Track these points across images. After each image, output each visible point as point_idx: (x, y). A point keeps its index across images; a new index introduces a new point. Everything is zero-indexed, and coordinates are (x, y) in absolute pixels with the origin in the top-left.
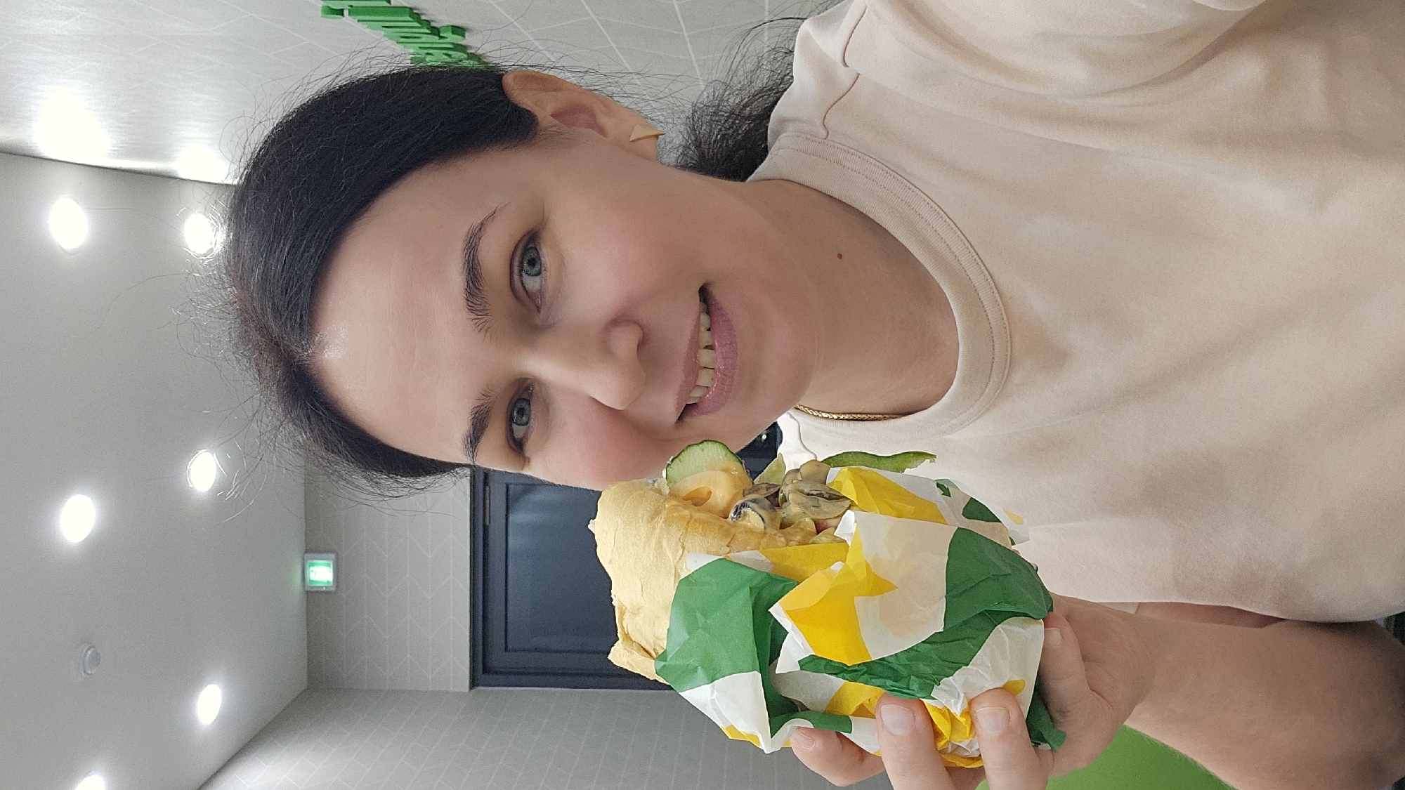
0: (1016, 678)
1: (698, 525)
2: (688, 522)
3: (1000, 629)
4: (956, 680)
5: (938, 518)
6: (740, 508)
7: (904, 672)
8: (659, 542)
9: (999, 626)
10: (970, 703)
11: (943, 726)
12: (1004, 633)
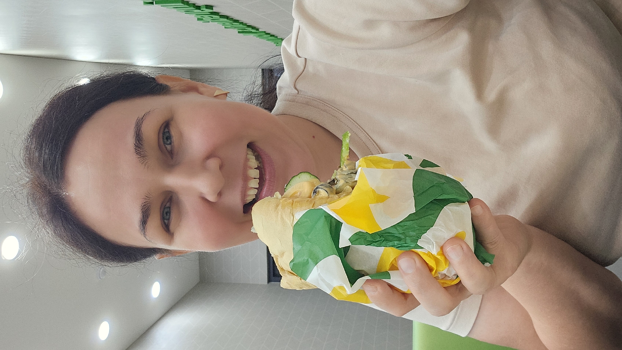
0: (460, 231)
1: (297, 204)
2: (292, 204)
3: (446, 209)
4: (428, 235)
5: (406, 166)
6: (316, 189)
7: (402, 237)
8: (282, 218)
9: (445, 207)
10: (442, 248)
11: (432, 263)
12: (448, 209)
